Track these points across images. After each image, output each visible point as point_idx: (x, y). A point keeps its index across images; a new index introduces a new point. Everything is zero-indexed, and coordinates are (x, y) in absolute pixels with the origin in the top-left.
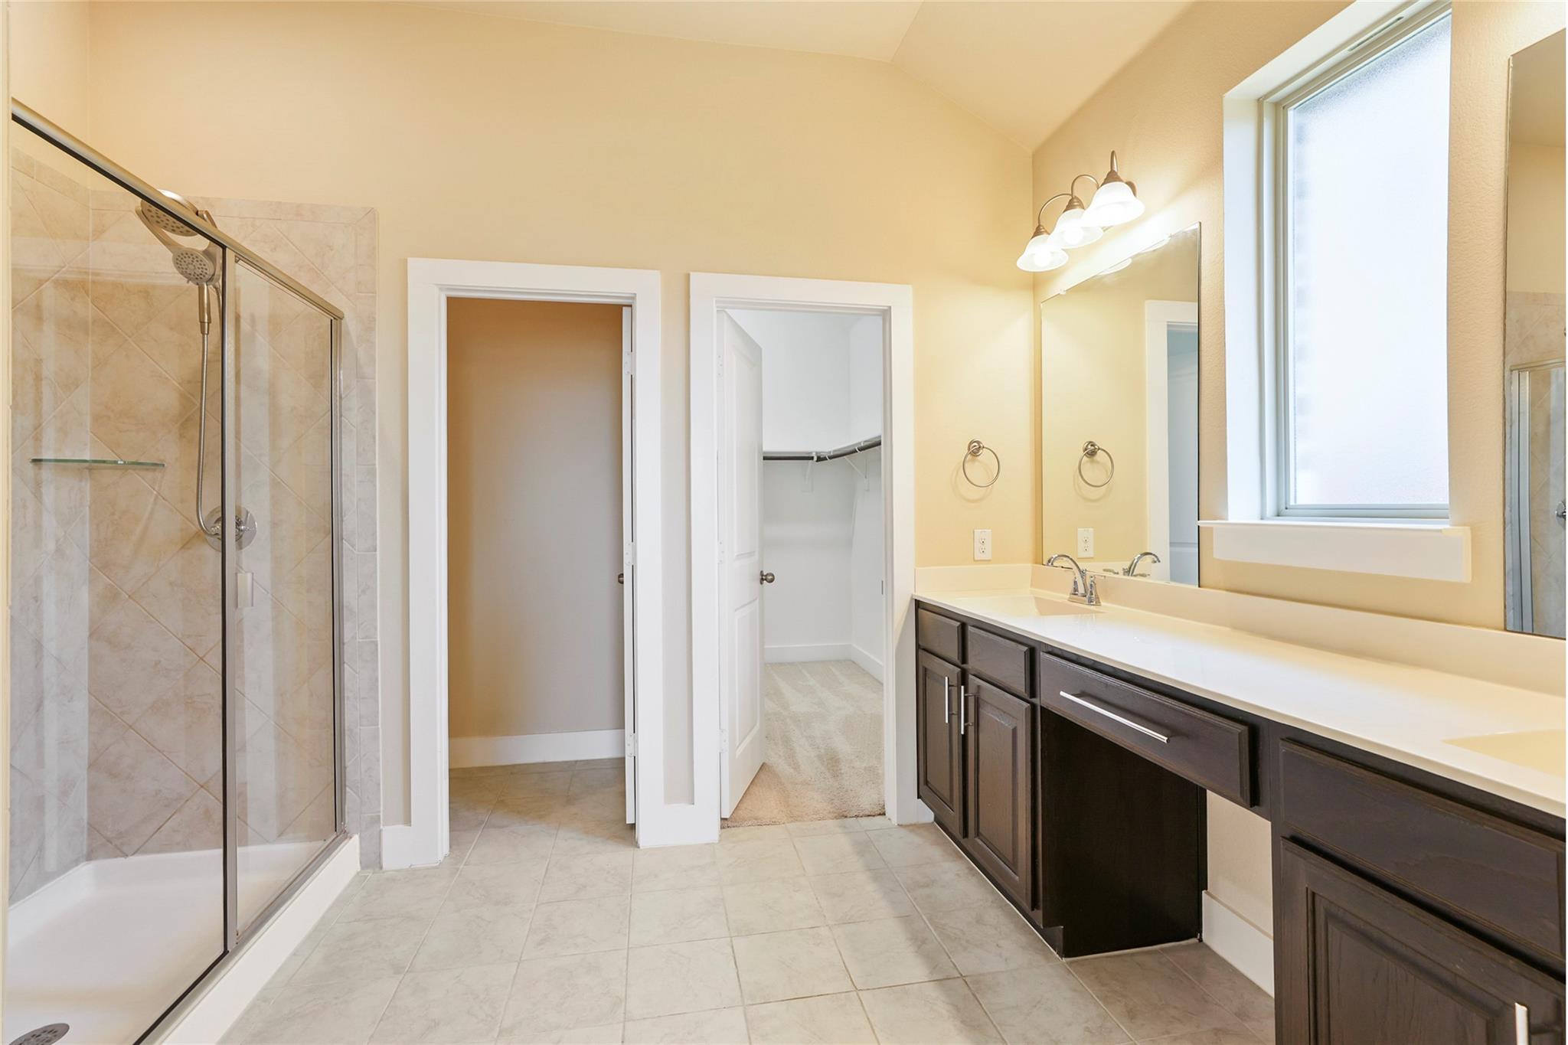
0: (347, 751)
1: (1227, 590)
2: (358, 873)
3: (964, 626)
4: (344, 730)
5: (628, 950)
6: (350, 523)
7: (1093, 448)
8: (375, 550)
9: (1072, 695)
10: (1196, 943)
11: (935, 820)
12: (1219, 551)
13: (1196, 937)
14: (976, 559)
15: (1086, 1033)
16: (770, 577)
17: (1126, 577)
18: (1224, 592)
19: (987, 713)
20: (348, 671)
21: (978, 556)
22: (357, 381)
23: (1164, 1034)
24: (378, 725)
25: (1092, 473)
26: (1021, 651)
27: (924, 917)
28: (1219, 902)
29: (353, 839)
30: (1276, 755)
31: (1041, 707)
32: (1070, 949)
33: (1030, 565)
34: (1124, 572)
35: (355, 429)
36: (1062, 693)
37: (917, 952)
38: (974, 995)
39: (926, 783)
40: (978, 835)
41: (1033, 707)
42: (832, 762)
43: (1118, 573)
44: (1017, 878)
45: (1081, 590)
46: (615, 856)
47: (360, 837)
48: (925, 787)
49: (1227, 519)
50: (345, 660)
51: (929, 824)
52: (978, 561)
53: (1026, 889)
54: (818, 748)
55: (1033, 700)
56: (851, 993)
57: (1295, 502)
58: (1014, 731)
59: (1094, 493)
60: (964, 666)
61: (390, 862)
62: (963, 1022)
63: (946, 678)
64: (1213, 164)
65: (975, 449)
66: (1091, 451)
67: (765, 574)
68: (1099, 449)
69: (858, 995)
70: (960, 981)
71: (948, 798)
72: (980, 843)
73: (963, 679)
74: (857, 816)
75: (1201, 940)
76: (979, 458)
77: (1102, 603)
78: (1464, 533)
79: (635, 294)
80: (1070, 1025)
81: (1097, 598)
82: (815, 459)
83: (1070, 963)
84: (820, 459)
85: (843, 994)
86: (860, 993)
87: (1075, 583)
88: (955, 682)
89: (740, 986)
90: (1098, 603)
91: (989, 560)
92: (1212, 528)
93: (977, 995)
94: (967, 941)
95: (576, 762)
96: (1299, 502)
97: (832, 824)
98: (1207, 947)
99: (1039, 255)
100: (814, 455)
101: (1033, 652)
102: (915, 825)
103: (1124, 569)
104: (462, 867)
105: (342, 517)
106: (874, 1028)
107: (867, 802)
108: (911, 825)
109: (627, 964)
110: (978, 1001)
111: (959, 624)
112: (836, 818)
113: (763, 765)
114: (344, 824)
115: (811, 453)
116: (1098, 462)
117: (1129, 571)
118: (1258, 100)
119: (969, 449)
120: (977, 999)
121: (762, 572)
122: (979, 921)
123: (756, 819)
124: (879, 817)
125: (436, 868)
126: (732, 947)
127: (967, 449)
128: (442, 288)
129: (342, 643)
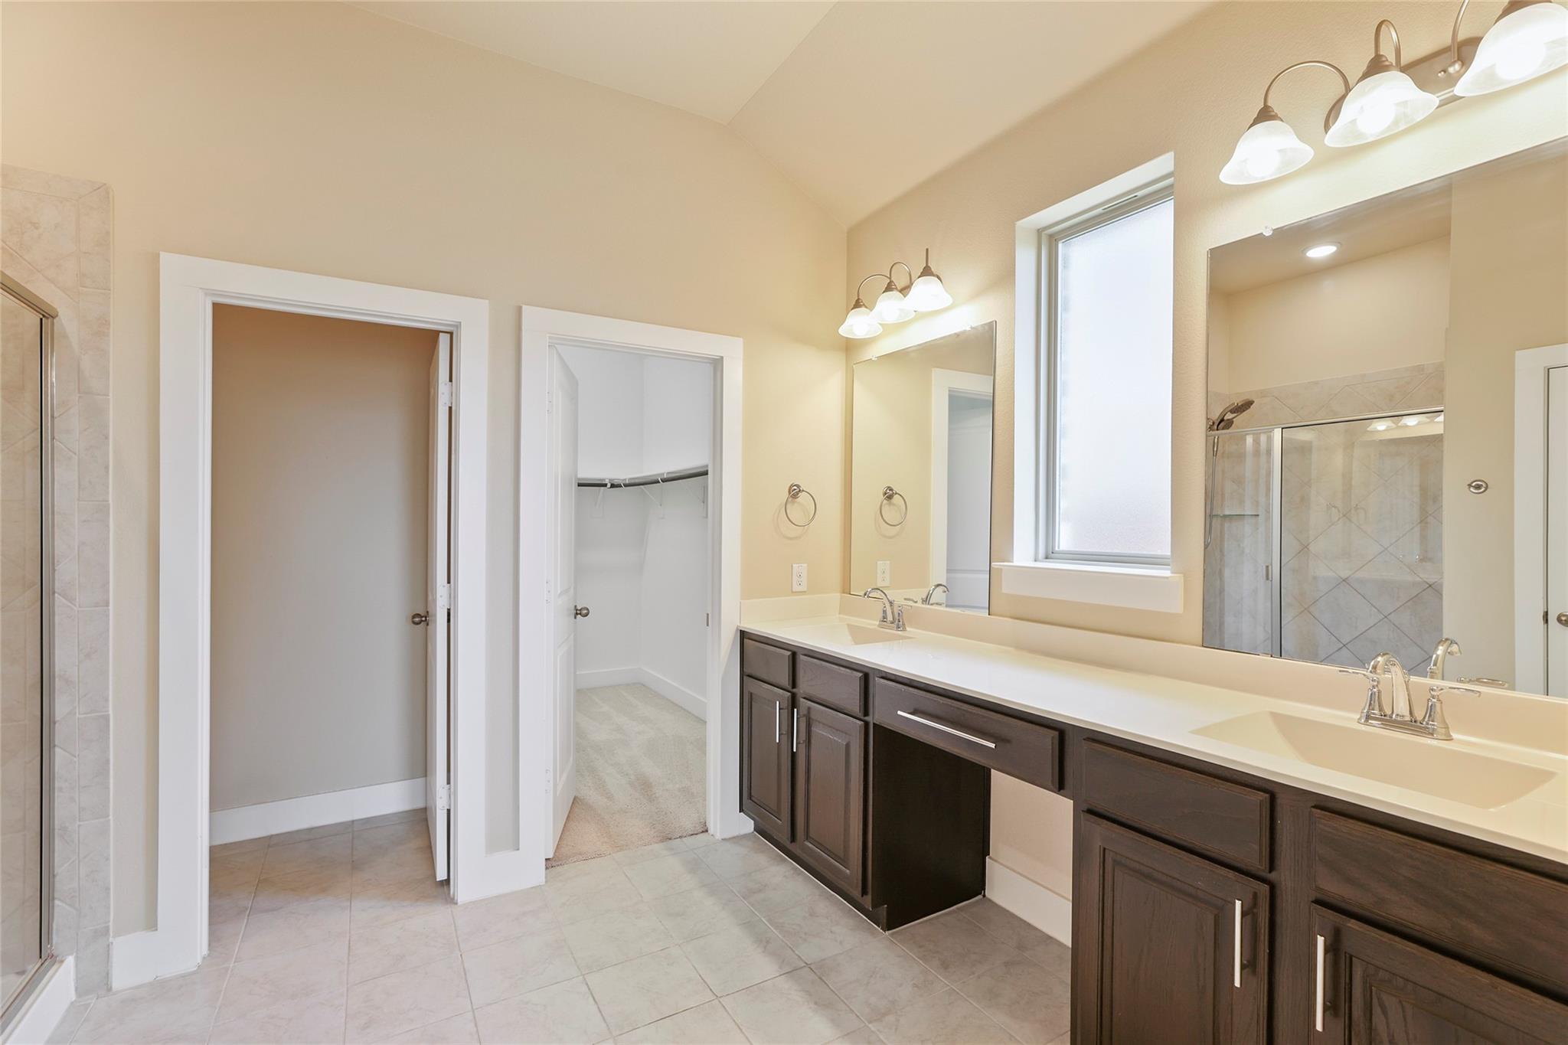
0: (56, 855)
1: (1011, 617)
2: (72, 1003)
3: (795, 655)
4: (54, 829)
5: (473, 1012)
6: (66, 572)
7: (891, 492)
8: (107, 605)
9: (909, 713)
10: (981, 899)
11: (755, 830)
12: (1007, 587)
13: (981, 894)
14: (794, 590)
15: (915, 989)
16: (585, 612)
17: (924, 606)
18: (1010, 620)
19: (817, 730)
20: (60, 756)
21: (796, 588)
22: (80, 397)
23: (970, 975)
24: (108, 816)
25: (890, 514)
26: (856, 677)
27: (764, 920)
28: (1001, 864)
29: (64, 964)
30: (1076, 752)
31: (874, 724)
32: (890, 924)
33: (839, 594)
34: (923, 601)
35: (77, 457)
36: (899, 713)
37: (764, 952)
38: (821, 979)
39: (750, 797)
40: (807, 839)
41: (867, 724)
42: (644, 786)
43: (916, 602)
44: (848, 871)
45: (890, 618)
46: (431, 917)
47: (77, 959)
48: (748, 800)
49: (1012, 562)
50: (56, 743)
51: (749, 834)
52: (796, 592)
53: (857, 880)
54: (627, 775)
55: (866, 718)
56: (713, 1002)
57: (1059, 548)
58: (848, 746)
59: (893, 531)
60: (794, 690)
61: (121, 979)
62: (816, 1003)
63: (778, 703)
64: (1005, 277)
65: (795, 492)
66: (889, 494)
67: (579, 608)
68: (896, 493)
69: (720, 1002)
70: (807, 969)
71: (775, 809)
72: (810, 845)
73: (794, 703)
74: (680, 837)
75: (984, 896)
76: (798, 500)
77: (908, 629)
78: (1178, 578)
79: (460, 323)
80: (901, 985)
81: (904, 624)
82: (609, 486)
83: (892, 935)
84: (613, 486)
85: (706, 1005)
86: (721, 1000)
87: (885, 612)
88: (785, 705)
89: (604, 1019)
90: (904, 630)
91: (805, 592)
92: (1001, 569)
93: (823, 978)
94: (806, 934)
95: (353, 821)
96: (1061, 549)
97: (658, 847)
98: (990, 900)
99: (857, 325)
100: (607, 481)
101: (867, 677)
102: (737, 836)
103: (922, 599)
104: (231, 965)
105: (53, 564)
106: (741, 1027)
107: (687, 821)
108: (734, 838)
109: (476, 1025)
110: (826, 983)
111: (789, 653)
112: (661, 841)
113: (575, 798)
114: (51, 946)
115: (604, 480)
116: (894, 505)
117: (926, 600)
118: (1039, 230)
119: (790, 493)
120: (824, 981)
121: (576, 606)
122: (812, 914)
123: (580, 854)
124: (702, 835)
125: (194, 973)
126: (587, 984)
127: (787, 493)
128: (208, 292)
129: (52, 722)
